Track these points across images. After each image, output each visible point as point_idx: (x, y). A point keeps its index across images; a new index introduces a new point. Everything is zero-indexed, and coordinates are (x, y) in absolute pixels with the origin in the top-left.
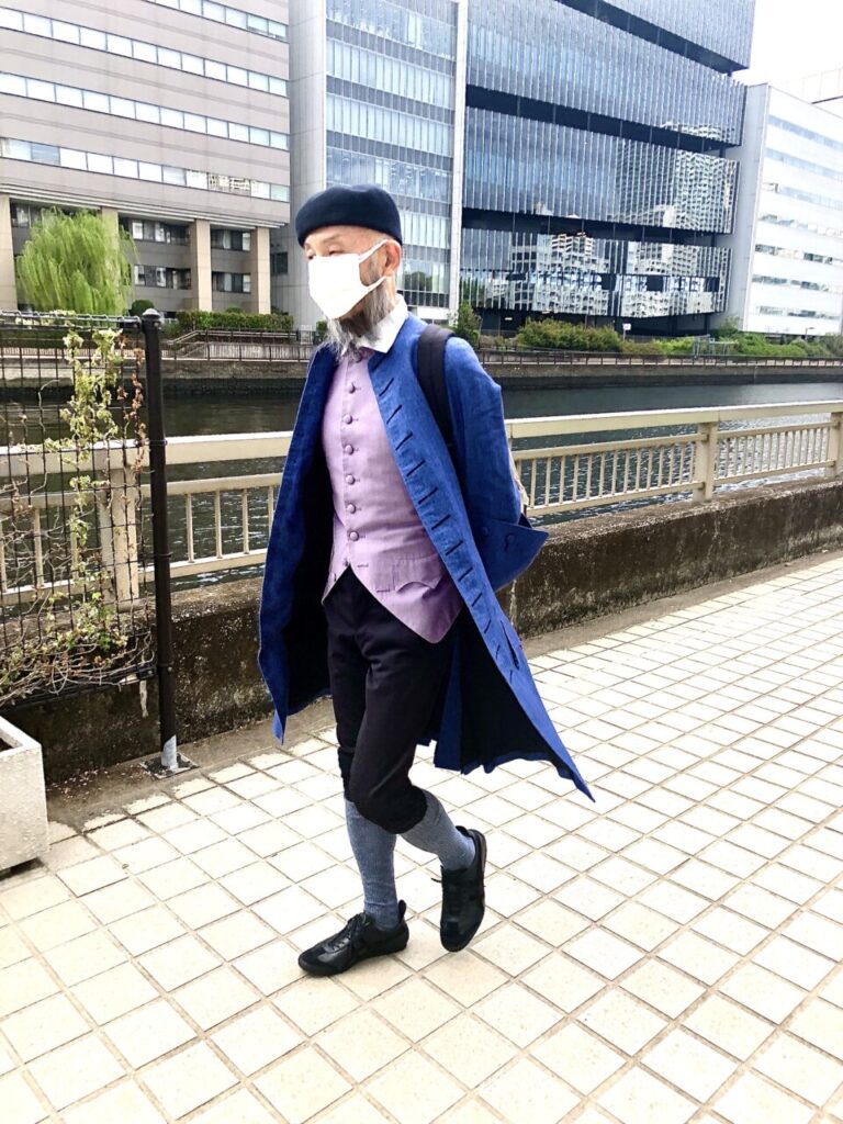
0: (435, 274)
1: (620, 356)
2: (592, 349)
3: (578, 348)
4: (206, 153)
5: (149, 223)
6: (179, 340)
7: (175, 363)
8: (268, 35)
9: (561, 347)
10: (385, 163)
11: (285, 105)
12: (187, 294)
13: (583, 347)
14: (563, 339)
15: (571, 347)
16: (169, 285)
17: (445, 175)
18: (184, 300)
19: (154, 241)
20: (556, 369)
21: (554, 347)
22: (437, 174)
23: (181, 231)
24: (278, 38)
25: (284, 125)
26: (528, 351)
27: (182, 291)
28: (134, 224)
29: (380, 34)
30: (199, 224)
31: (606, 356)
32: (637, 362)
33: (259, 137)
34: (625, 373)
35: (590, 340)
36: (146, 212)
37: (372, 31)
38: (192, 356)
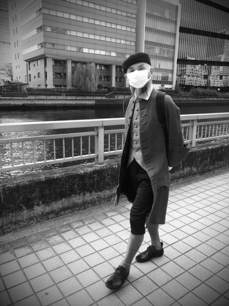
0: (169, 76)
1: (217, 98)
2: (210, 95)
3: (206, 95)
4: (116, 47)
5: (101, 65)
6: (109, 94)
7: (110, 100)
8: (131, 17)
9: (202, 95)
10: (158, 48)
11: (135, 35)
12: (109, 82)
13: (207, 95)
14: (202, 93)
15: (205, 95)
16: (104, 80)
17: (173, 50)
18: (108, 84)
19: (102, 69)
20: (202, 101)
21: (200, 95)
22: (171, 50)
23: (108, 67)
24: (134, 18)
25: (134, 40)
26: (194, 96)
27: (107, 82)
28: (98, 65)
29: (158, 15)
30: (113, 65)
31: (215, 97)
32: (222, 99)
33: (128, 43)
34: (219, 102)
35: (210, 93)
36: (101, 62)
37: (156, 14)
38: (112, 98)
